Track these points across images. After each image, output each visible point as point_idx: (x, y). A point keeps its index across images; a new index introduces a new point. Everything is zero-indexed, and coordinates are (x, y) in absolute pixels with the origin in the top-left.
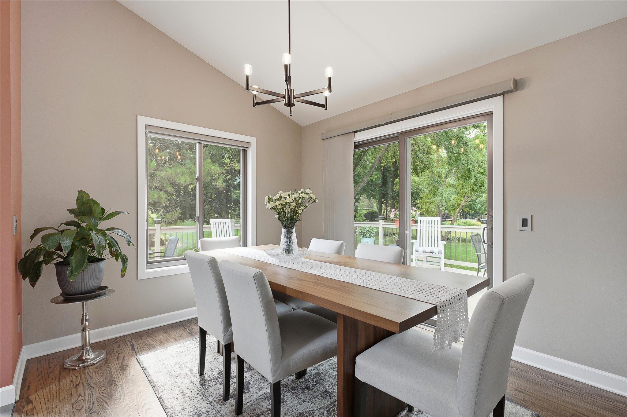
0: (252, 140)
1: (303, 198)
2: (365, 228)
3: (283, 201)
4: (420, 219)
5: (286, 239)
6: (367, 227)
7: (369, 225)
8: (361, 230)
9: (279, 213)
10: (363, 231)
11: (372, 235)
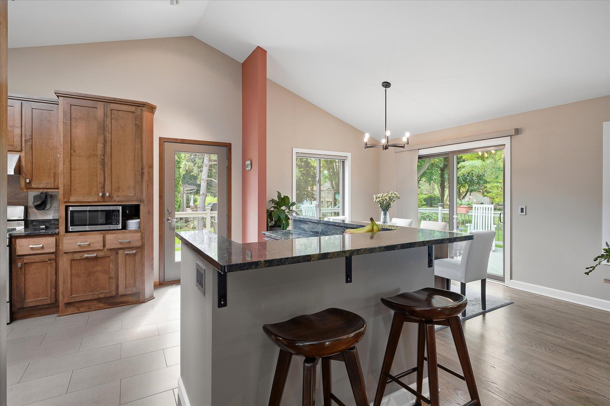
0: (349, 155)
1: (393, 196)
2: (425, 214)
3: (384, 198)
4: (475, 206)
5: (384, 217)
6: (427, 212)
7: (429, 211)
8: (421, 215)
9: (381, 204)
10: (424, 216)
11: (432, 219)
